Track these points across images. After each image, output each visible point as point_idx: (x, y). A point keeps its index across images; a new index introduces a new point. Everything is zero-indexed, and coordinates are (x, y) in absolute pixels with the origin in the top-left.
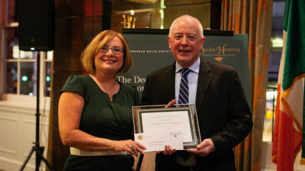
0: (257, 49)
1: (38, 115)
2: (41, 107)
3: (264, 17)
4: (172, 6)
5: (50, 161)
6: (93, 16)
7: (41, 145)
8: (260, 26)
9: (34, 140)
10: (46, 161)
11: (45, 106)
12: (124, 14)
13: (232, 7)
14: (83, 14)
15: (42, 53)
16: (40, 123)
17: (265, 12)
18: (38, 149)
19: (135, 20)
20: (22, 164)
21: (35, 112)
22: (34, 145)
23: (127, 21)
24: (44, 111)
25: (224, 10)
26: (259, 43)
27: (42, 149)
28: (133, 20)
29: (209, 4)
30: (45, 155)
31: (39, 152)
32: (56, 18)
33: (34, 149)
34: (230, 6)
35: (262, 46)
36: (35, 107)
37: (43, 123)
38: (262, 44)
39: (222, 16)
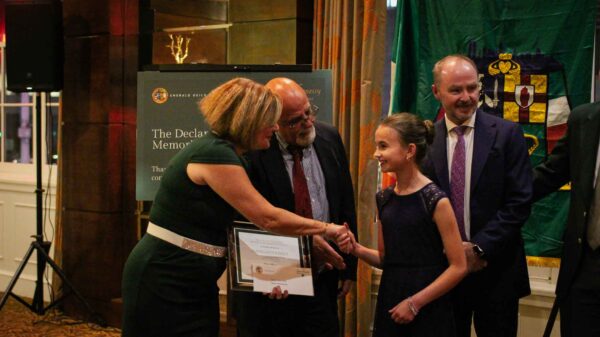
0: (363, 86)
1: (39, 192)
2: (44, 181)
3: (373, 40)
4: (241, 22)
5: (60, 264)
6: (123, 35)
7: (45, 240)
8: (367, 55)
9: (35, 233)
10: (53, 265)
11: (49, 180)
12: (171, 33)
13: (328, 25)
14: (108, 33)
15: (43, 95)
16: (44, 206)
17: (374, 33)
18: (40, 246)
19: (188, 41)
20: (12, 274)
21: (35, 188)
22: (35, 240)
23: (176, 44)
24: (49, 187)
25: (317, 30)
26: (365, 79)
27: (47, 246)
28: (184, 42)
29: (294, 22)
30: (51, 254)
31: (43, 250)
32: (65, 38)
33: (34, 246)
34: (325, 23)
35: (369, 82)
36: (34, 180)
37: (48, 207)
38: (370, 80)
39: (314, 38)
